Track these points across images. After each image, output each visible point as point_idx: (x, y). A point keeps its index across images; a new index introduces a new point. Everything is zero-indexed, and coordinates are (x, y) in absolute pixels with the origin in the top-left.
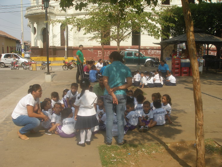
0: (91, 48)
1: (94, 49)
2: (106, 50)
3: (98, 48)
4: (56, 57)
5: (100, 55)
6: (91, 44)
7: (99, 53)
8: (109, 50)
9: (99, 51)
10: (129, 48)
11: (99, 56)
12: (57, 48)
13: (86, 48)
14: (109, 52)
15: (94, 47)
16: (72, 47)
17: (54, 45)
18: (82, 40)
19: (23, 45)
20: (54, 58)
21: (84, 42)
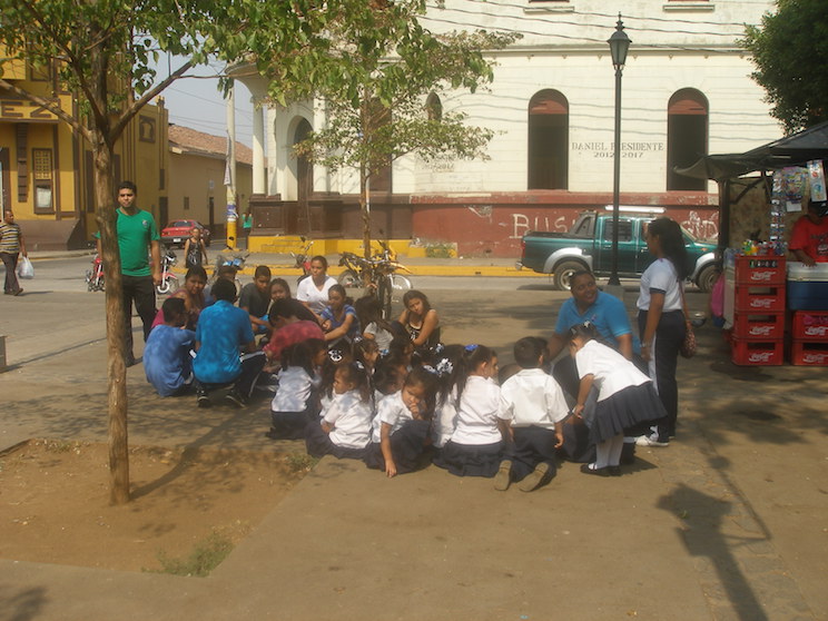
0: (480, 201)
1: (495, 206)
2: (549, 211)
3: (514, 201)
4: (342, 237)
5: (521, 230)
6: (482, 182)
7: (516, 224)
8: (560, 211)
9: (516, 216)
10: (654, 203)
11: (516, 237)
12: (345, 202)
13: (460, 201)
14: (563, 219)
15: (495, 195)
16: (406, 197)
17: (333, 190)
18: (444, 167)
19: (234, 188)
20: (330, 241)
21: (455, 177)
